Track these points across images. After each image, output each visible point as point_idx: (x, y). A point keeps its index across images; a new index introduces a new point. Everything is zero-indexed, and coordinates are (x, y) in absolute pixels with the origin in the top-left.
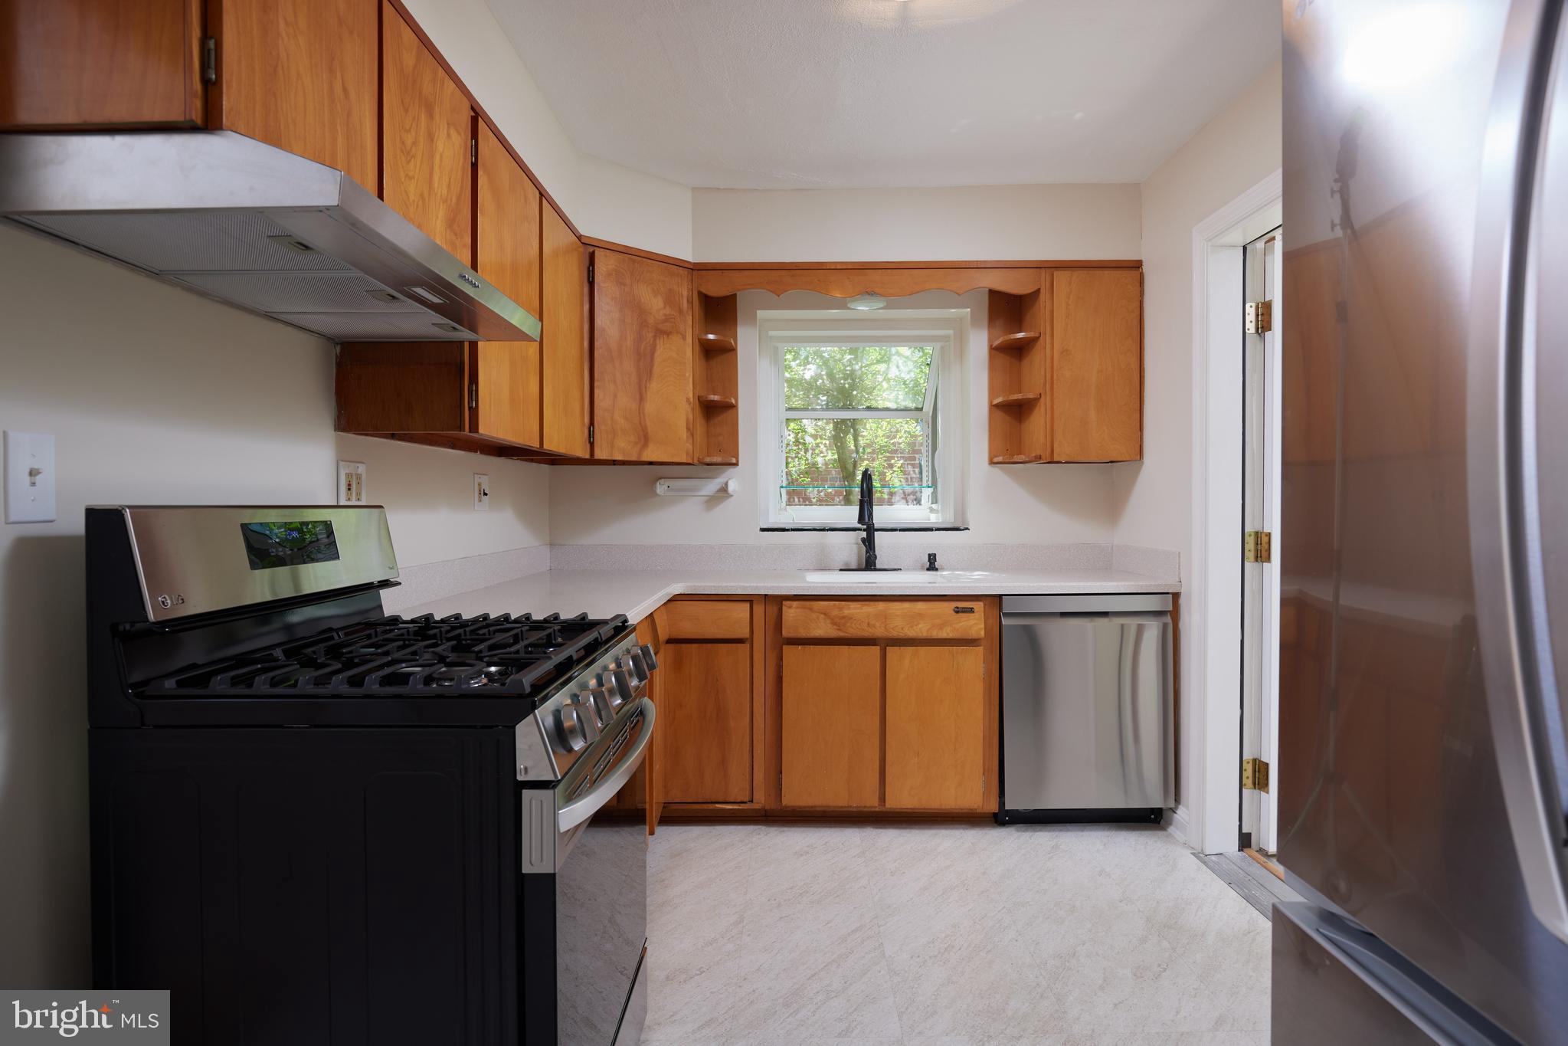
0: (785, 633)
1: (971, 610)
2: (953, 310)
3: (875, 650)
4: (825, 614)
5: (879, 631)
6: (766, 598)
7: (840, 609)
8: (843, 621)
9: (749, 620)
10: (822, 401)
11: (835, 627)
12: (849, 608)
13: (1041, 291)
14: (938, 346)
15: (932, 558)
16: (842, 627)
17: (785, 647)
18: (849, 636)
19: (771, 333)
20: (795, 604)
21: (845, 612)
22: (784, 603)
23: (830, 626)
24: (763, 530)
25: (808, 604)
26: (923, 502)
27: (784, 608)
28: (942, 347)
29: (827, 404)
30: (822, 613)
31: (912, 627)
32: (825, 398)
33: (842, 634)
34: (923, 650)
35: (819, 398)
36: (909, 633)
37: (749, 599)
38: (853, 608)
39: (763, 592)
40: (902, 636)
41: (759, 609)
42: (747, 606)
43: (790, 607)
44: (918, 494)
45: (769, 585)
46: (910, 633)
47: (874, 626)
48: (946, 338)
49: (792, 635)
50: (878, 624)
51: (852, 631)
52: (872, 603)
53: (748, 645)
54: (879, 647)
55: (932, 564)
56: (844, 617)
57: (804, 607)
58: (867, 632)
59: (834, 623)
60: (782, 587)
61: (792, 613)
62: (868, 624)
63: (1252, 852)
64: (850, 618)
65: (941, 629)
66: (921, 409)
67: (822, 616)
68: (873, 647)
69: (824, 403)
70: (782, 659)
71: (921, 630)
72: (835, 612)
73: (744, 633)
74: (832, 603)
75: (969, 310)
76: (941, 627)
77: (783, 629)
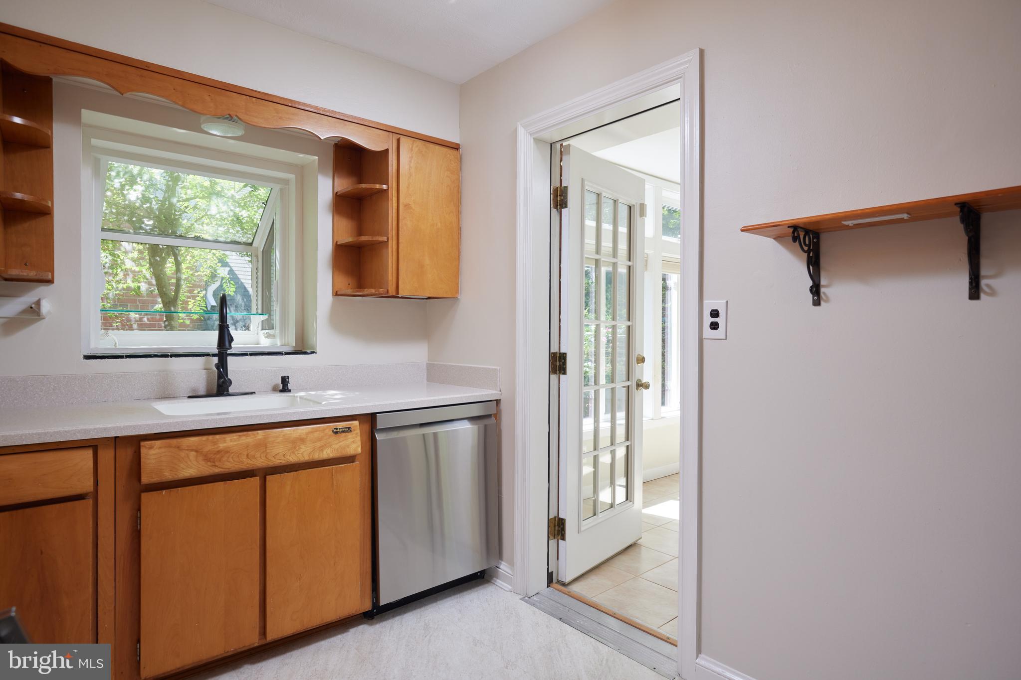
0: (145, 479)
1: (349, 430)
2: (301, 156)
3: (256, 481)
4: (197, 451)
5: (260, 462)
6: (117, 441)
7: (215, 443)
8: (218, 456)
9: (92, 470)
10: (146, 225)
11: (209, 463)
12: (225, 442)
13: (390, 151)
14: (277, 187)
15: (285, 380)
16: (217, 464)
17: (144, 496)
18: (227, 471)
19: (94, 142)
20: (158, 443)
21: (221, 445)
22: (142, 443)
23: (202, 463)
24: (87, 357)
25: (174, 442)
26: (251, 328)
27: (143, 450)
28: (281, 190)
29: (152, 230)
30: (192, 450)
31: (293, 452)
32: (151, 222)
33: (217, 470)
34: (304, 473)
35: (143, 223)
36: (291, 460)
37: (93, 445)
38: (230, 441)
39: (113, 435)
40: (283, 462)
41: (106, 456)
42: (89, 453)
43: (151, 448)
44: (248, 322)
45: (122, 424)
46: (292, 458)
47: (254, 457)
48: (286, 182)
49: (155, 479)
50: (258, 455)
51: (230, 465)
52: (250, 433)
53: (90, 502)
54: (258, 478)
55: (284, 386)
56: (219, 452)
57: (170, 446)
58: (246, 464)
59: (207, 459)
60: (140, 426)
61: (152, 454)
62: (247, 455)
63: (554, 585)
64: (227, 451)
65: (322, 451)
66: (251, 244)
67: (193, 453)
68: (252, 479)
69: (148, 227)
70: (139, 510)
71: (304, 454)
72: (209, 448)
73: (87, 485)
74: (204, 438)
75: (317, 157)
76: (322, 449)
77: (143, 475)
